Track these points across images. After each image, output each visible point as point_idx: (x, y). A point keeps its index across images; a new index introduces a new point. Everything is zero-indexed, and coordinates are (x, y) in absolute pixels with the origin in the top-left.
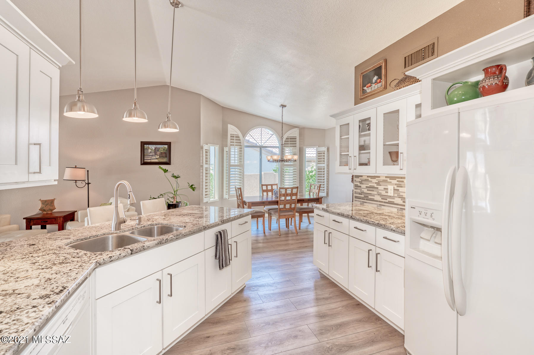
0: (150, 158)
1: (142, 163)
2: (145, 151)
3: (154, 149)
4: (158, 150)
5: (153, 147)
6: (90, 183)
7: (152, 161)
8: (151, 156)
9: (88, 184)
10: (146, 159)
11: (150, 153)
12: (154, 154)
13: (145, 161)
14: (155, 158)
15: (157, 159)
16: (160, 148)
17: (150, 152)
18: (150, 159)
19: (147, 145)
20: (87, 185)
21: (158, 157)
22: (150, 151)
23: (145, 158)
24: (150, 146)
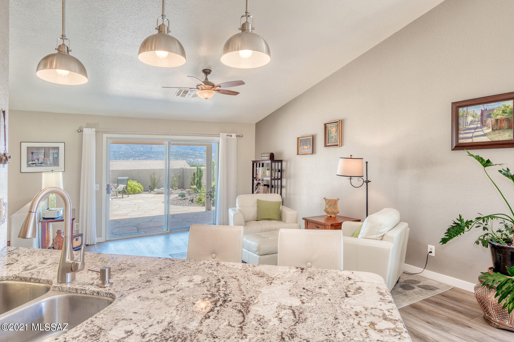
0: (471, 135)
1: (454, 145)
2: (461, 121)
3: (479, 113)
4: (489, 116)
5: (477, 110)
6: (369, 181)
7: (476, 140)
8: (473, 131)
9: (367, 182)
10: (463, 138)
11: (470, 124)
12: (479, 125)
13: (461, 141)
14: (481, 133)
15: (485, 135)
16: (493, 110)
17: (472, 123)
18: (472, 138)
19: (465, 109)
20: (365, 184)
21: (490, 130)
22: (470, 119)
23: (461, 136)
24: (471, 110)
